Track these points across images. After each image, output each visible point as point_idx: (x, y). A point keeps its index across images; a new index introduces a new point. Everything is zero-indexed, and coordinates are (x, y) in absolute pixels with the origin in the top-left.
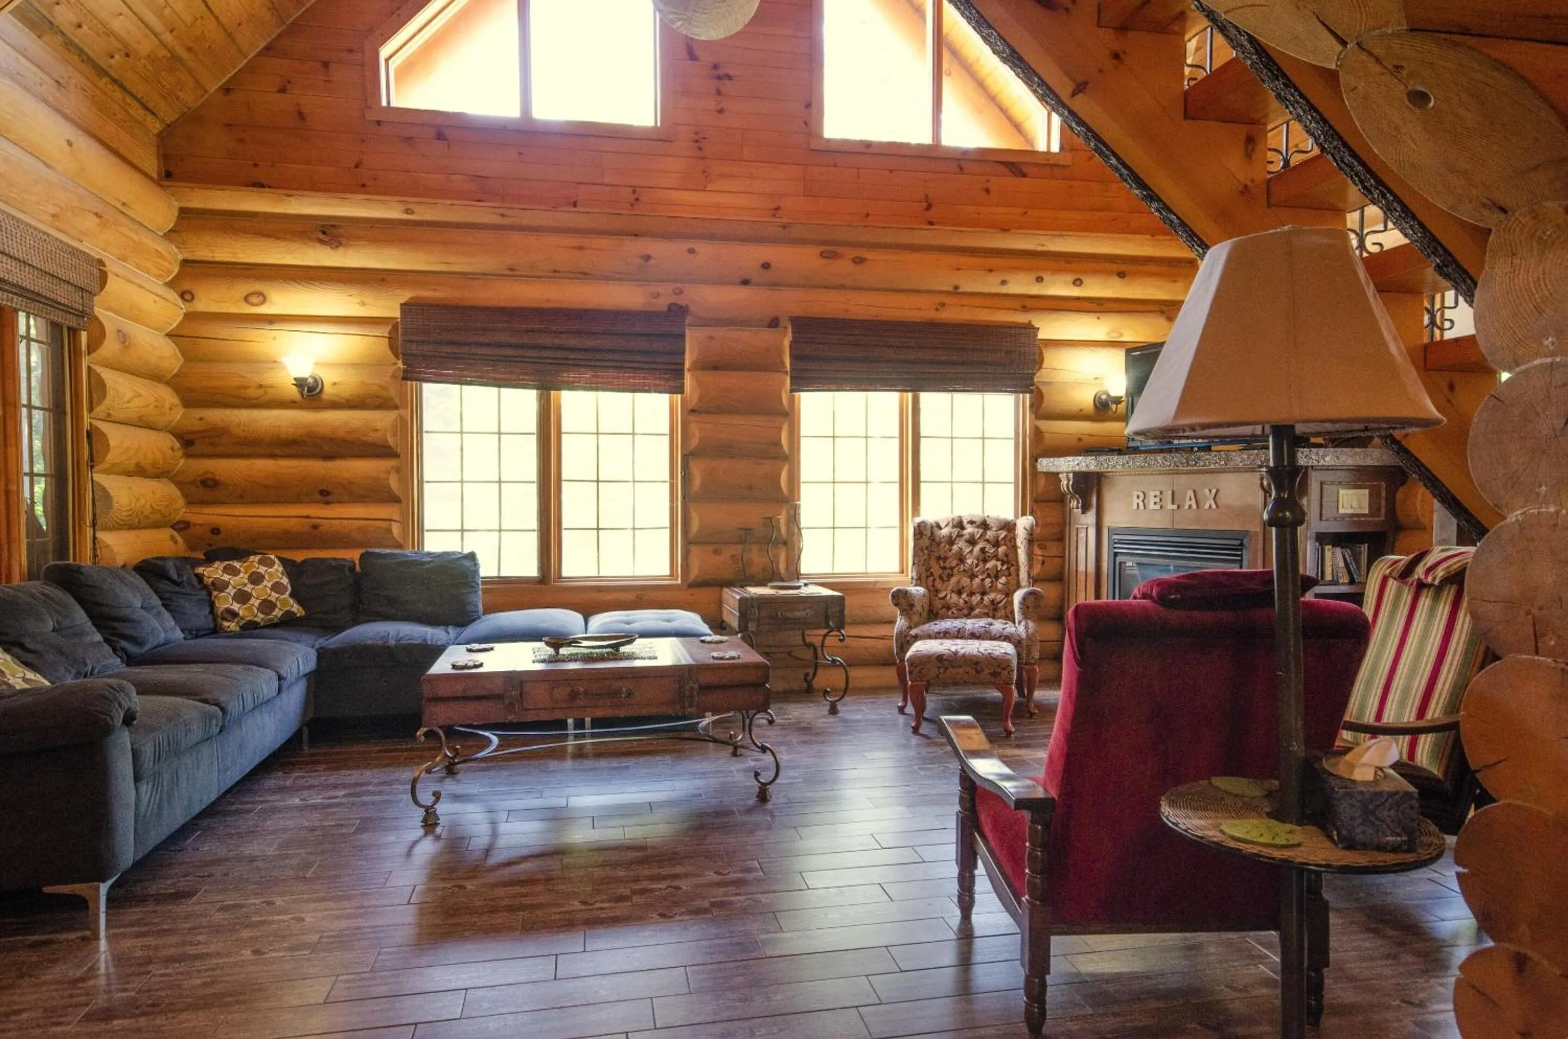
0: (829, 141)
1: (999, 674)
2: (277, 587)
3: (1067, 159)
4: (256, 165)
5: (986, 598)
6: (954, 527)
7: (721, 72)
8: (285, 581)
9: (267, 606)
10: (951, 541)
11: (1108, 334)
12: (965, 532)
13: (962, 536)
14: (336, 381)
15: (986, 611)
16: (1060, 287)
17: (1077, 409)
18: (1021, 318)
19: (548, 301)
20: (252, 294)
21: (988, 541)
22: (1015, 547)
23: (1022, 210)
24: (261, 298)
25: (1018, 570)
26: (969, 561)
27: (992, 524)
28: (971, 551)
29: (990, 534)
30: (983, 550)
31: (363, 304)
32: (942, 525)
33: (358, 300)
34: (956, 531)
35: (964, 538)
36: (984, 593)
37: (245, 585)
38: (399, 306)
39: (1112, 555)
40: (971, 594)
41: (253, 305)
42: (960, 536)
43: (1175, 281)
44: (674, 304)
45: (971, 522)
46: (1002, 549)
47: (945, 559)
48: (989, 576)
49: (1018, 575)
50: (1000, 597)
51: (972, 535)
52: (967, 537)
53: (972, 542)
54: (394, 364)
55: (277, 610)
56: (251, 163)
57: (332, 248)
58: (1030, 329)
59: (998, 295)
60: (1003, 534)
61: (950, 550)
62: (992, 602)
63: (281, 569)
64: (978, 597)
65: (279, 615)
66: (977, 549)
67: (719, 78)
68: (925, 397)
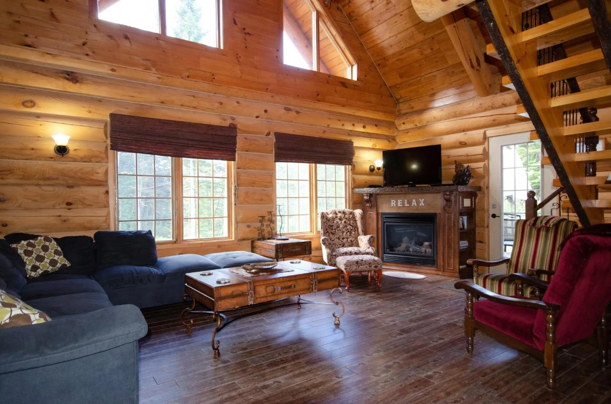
0: (285, 65)
1: (377, 266)
2: (56, 252)
3: (359, 84)
4: (26, 36)
5: (349, 240)
6: (334, 214)
7: (246, 31)
8: (59, 249)
9: (53, 263)
10: (333, 219)
11: (373, 145)
12: (338, 216)
13: (337, 217)
14: (76, 148)
15: (349, 244)
16: (359, 129)
17: (364, 171)
18: (348, 138)
19: (180, 118)
20: (27, 101)
21: (346, 218)
22: (356, 221)
23: (346, 100)
24: (32, 104)
25: (358, 229)
26: (341, 226)
27: (347, 213)
28: (341, 223)
29: (346, 216)
30: (345, 222)
31: (90, 112)
32: (329, 213)
33: (87, 109)
34: (335, 215)
35: (338, 218)
36: (347, 238)
37: (40, 252)
38: (108, 115)
39: (383, 222)
40: (343, 239)
41: (27, 107)
42: (336, 217)
43: (390, 129)
44: (232, 124)
45: (340, 212)
46: (351, 222)
47: (332, 226)
48: (348, 231)
49: (358, 231)
50: (353, 239)
51: (341, 217)
52: (339, 217)
53: (341, 219)
54: (105, 142)
55: (58, 264)
56: (23, 34)
57: (73, 83)
58: (351, 143)
59: (341, 129)
60: (351, 216)
61: (334, 222)
62: (351, 241)
63: (55, 243)
64: (345, 240)
65: (59, 267)
66: (343, 222)
67: (246, 34)
68: (318, 165)
